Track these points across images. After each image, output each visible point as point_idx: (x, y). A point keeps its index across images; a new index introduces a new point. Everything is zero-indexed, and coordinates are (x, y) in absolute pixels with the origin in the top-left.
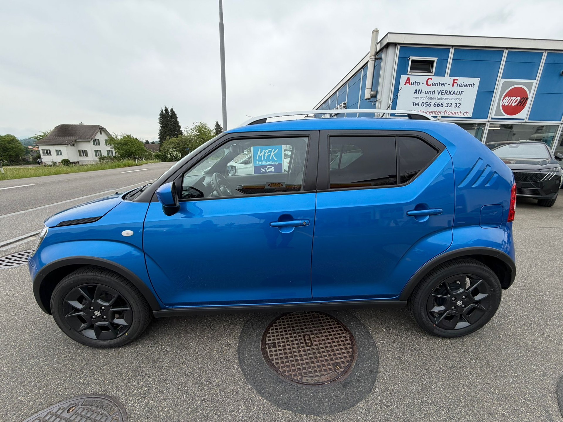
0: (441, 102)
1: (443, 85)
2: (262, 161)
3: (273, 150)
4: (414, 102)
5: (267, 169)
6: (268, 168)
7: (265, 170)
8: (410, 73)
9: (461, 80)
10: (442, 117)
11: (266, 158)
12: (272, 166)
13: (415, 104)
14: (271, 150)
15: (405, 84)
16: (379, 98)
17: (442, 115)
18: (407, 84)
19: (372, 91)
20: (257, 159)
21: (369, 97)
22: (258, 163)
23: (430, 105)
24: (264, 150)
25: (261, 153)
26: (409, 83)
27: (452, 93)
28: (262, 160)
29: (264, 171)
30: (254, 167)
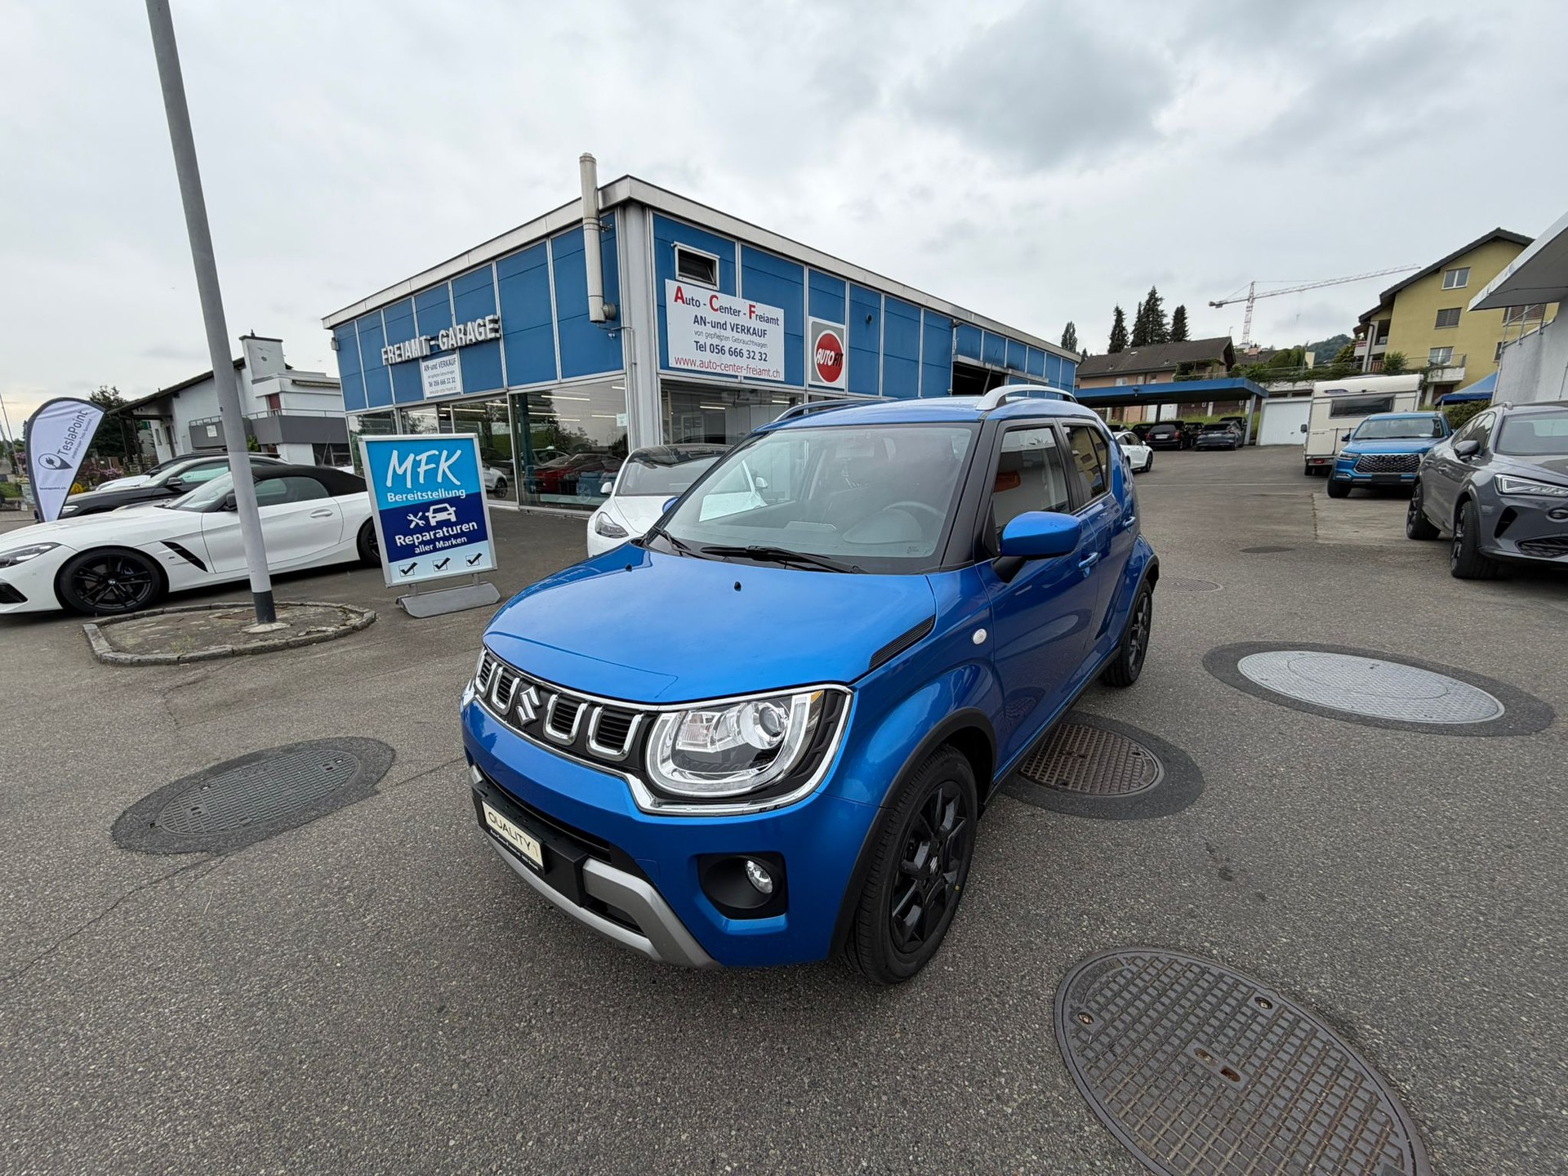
0: (739, 346)
1: (736, 313)
2: (410, 491)
3: (445, 453)
4: (697, 342)
5: (430, 514)
6: (435, 511)
7: (426, 519)
8: (680, 278)
9: (762, 309)
10: (745, 378)
11: (421, 480)
12: (447, 505)
13: (701, 347)
14: (437, 453)
15: (676, 301)
16: (625, 323)
17: (744, 373)
18: (680, 301)
19: (604, 303)
20: (389, 483)
21: (602, 318)
22: (394, 499)
23: (721, 351)
24: (412, 456)
25: (400, 466)
26: (682, 298)
27: (751, 331)
28: (409, 485)
29: (421, 523)
30: (380, 512)
